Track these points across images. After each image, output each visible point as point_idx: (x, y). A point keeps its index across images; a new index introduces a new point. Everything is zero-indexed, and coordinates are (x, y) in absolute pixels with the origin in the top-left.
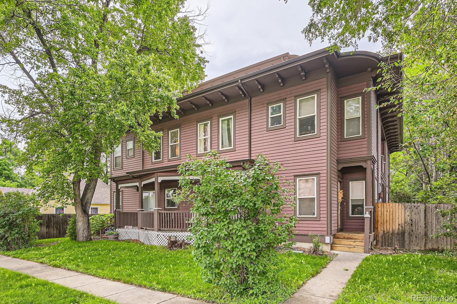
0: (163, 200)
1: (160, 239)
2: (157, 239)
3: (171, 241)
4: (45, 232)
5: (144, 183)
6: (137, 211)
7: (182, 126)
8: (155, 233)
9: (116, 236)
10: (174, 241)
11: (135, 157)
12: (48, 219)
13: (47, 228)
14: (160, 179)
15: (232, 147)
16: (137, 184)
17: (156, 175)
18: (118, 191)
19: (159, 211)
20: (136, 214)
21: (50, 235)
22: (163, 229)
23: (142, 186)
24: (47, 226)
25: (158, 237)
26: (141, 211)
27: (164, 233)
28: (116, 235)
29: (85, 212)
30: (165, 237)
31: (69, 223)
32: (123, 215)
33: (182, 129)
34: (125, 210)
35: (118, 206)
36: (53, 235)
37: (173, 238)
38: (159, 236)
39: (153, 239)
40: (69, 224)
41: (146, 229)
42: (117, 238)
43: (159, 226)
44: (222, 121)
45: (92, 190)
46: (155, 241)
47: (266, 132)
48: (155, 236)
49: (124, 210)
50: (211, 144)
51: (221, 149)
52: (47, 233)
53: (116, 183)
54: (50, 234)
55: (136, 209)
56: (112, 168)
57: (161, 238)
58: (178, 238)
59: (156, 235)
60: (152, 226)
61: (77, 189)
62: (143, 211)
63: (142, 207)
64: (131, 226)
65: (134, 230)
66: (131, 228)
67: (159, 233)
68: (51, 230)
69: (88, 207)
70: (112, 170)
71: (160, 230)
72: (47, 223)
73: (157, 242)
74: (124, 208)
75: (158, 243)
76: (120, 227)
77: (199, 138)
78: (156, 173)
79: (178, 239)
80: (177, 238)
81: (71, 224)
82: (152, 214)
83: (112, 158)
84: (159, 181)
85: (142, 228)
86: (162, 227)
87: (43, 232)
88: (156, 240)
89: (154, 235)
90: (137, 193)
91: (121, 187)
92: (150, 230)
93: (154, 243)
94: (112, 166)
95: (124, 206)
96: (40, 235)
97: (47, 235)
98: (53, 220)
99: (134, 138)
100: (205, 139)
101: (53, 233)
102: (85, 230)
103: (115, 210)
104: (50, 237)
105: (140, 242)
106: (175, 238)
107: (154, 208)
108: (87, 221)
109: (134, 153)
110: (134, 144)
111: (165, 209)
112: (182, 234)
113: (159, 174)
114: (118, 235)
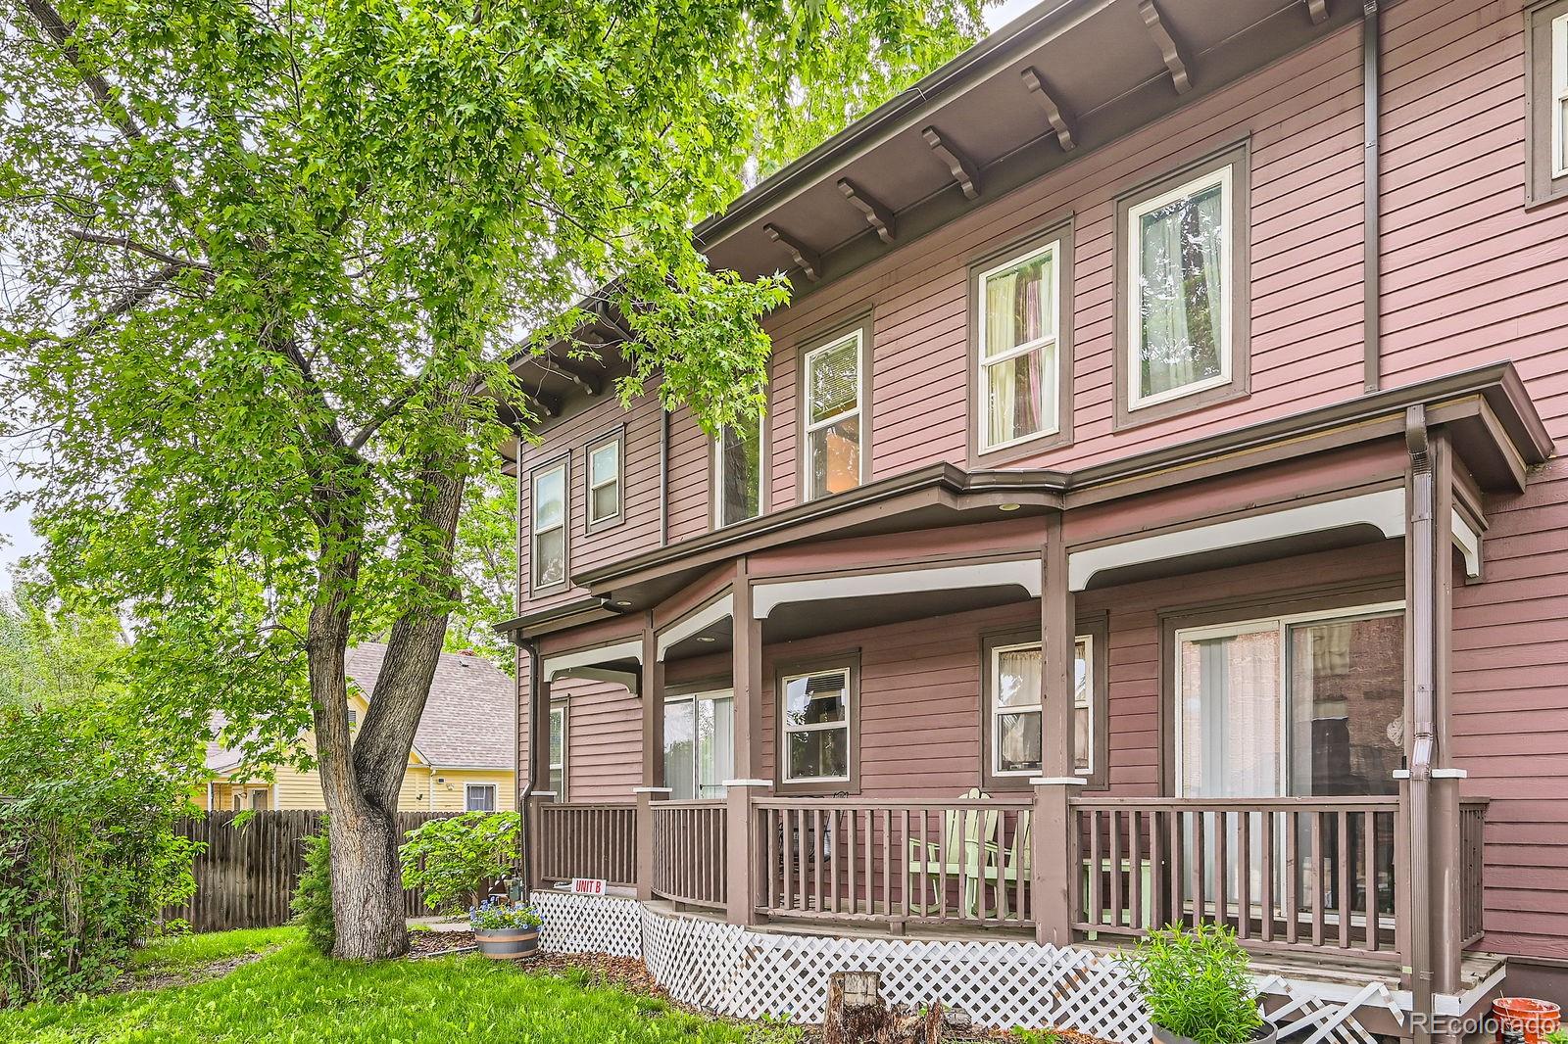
0: (771, 736)
1: (761, 976)
2: (747, 974)
3: (846, 1014)
4: (242, 895)
5: (668, 639)
6: (634, 800)
7: (879, 312)
8: (734, 938)
9: (523, 938)
10: (868, 1008)
11: (631, 523)
12: (258, 833)
13: (249, 876)
14: (766, 599)
15: (1226, 376)
16: (633, 649)
17: (739, 574)
18: (541, 695)
19: (758, 799)
20: (626, 816)
21: (264, 909)
22: (780, 911)
23: (661, 658)
24: (251, 869)
25: (754, 966)
26: (655, 796)
27: (787, 943)
28: (523, 932)
29: (375, 802)
30: (795, 965)
31: (307, 858)
32: (566, 818)
33: (878, 326)
34: (584, 794)
35: (540, 774)
36: (278, 908)
37: (860, 988)
38: (760, 958)
39: (724, 971)
40: (307, 865)
41: (680, 906)
42: (531, 944)
43: (756, 893)
44: (1148, 220)
45: (413, 688)
46: (735, 989)
47: (1520, 218)
48: (735, 955)
49: (575, 792)
50: (1068, 379)
51: (1135, 401)
52: (251, 897)
53: (532, 651)
54: (264, 902)
55: (626, 786)
56: (526, 588)
57: (768, 968)
58: (891, 986)
59: (741, 948)
60: (718, 889)
61: (327, 682)
62: (666, 796)
63: (659, 777)
64: (603, 882)
65: (617, 905)
66: (602, 892)
67: (758, 937)
68: (268, 885)
69: (389, 778)
70: (526, 597)
71: (763, 919)
72: (249, 854)
73: (747, 991)
74: (576, 782)
75: (754, 1000)
76: (548, 884)
77: (983, 360)
78: (741, 563)
79: (891, 995)
80: (883, 986)
81: (315, 866)
82: (716, 816)
83: (526, 541)
84: (761, 611)
85: (655, 897)
86: (778, 902)
87: (234, 895)
88: (741, 982)
89: (729, 946)
90: (638, 704)
91: (557, 674)
92: (702, 909)
93: (729, 997)
94: (526, 578)
95: (576, 772)
96: (221, 906)
97: (250, 911)
98: (279, 842)
99: (625, 425)
100: (1022, 364)
101: (278, 898)
102: (373, 901)
103: (528, 796)
104: (264, 919)
105: (648, 974)
106: (872, 990)
107: (725, 783)
108: (382, 850)
109: (624, 498)
110: (624, 455)
111: (779, 790)
112: (906, 950)
113: (757, 566)
114: (533, 928)
